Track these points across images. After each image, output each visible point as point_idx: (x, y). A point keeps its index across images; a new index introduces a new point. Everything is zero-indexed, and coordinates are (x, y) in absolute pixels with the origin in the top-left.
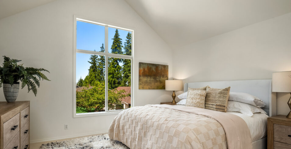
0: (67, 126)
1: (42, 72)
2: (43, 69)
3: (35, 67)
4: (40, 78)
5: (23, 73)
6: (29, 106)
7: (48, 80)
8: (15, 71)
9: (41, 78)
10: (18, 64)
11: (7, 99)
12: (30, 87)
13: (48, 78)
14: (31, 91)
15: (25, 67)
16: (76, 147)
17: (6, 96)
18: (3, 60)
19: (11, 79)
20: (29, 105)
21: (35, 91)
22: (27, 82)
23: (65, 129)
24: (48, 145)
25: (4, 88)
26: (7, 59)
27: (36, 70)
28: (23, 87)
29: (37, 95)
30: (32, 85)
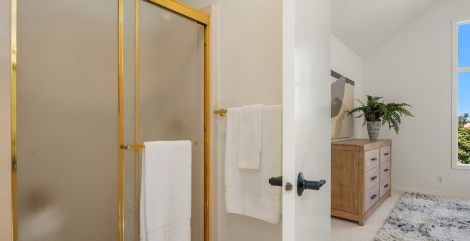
0: (441, 178)
1: (404, 107)
2: (405, 104)
3: (396, 103)
4: (401, 114)
5: (384, 110)
6: (391, 145)
7: (411, 115)
8: (376, 109)
9: (403, 114)
10: (379, 101)
11: (370, 137)
12: (392, 124)
13: (412, 114)
14: (392, 128)
15: (386, 103)
16: (450, 205)
17: (369, 133)
18: (367, 99)
19: (373, 116)
20: (391, 143)
21: (397, 129)
22: (388, 118)
23: (438, 182)
24: (412, 194)
25: (368, 125)
26: (370, 98)
27: (398, 105)
28: (383, 124)
29: (398, 133)
30: (393, 122)
